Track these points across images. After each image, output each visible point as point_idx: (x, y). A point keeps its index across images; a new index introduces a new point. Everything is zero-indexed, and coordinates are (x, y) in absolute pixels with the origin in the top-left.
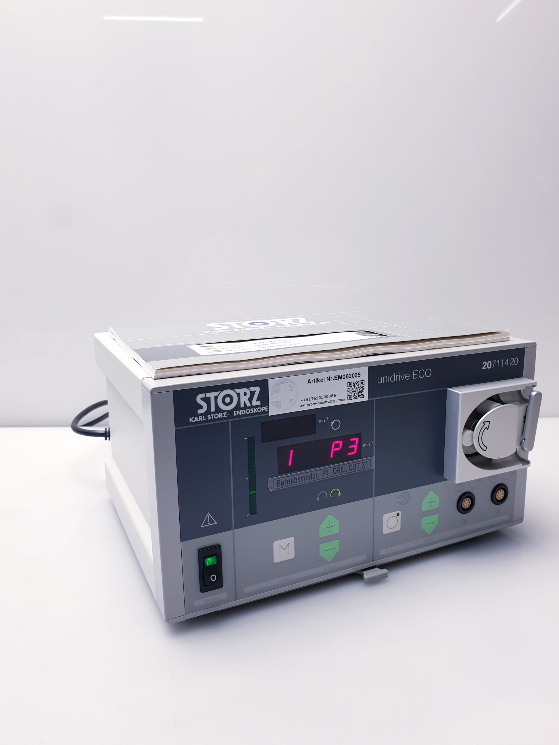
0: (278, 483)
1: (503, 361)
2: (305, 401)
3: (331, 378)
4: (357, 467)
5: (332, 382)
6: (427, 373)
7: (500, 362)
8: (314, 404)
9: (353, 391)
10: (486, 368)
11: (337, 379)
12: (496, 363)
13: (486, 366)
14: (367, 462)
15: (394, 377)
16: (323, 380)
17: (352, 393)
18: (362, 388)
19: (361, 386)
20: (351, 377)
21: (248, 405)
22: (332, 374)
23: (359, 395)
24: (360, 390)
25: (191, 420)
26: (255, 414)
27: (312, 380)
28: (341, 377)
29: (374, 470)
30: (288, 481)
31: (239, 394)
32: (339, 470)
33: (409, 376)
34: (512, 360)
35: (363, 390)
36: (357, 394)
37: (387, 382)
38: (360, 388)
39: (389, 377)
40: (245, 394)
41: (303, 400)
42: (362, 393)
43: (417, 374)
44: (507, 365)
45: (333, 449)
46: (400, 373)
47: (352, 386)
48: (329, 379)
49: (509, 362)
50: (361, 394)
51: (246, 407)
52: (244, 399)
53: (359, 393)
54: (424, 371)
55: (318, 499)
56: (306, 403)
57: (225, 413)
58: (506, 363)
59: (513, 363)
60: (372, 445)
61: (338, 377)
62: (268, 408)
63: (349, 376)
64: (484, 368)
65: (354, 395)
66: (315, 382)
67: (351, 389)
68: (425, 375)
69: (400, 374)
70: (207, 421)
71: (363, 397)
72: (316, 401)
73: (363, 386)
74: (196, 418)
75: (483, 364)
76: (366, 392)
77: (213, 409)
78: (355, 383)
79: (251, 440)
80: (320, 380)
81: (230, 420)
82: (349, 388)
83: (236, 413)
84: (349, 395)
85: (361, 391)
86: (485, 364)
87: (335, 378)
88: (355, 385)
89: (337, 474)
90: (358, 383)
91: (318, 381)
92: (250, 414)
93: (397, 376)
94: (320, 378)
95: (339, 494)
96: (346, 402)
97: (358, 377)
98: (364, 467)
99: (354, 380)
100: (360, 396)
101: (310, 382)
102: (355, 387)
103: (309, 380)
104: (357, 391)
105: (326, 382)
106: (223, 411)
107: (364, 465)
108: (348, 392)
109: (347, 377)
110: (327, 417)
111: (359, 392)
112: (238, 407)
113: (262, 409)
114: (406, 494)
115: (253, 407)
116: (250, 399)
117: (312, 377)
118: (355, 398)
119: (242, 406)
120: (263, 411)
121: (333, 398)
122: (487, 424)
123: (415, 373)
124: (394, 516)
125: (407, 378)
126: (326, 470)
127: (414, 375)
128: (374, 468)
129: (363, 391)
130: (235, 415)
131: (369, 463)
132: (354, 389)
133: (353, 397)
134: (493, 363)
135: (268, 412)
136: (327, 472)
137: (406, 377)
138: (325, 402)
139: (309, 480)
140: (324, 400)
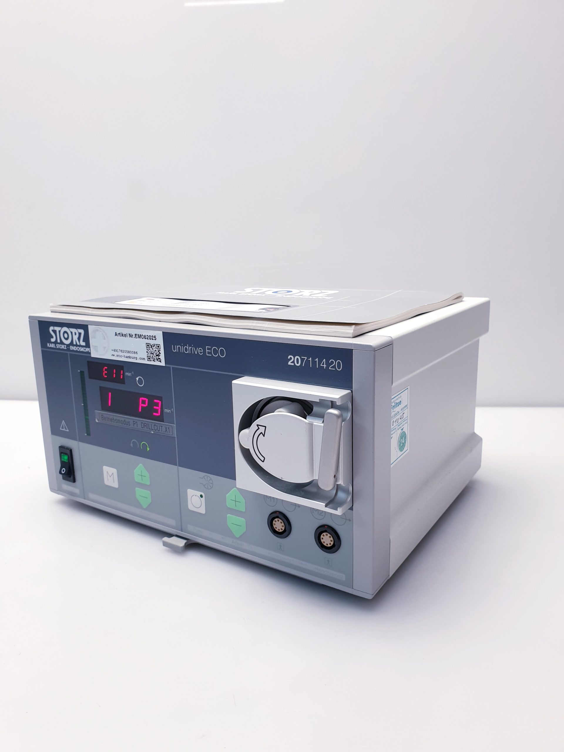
0: (102, 417)
1: (317, 360)
2: (114, 351)
3: (132, 335)
4: (161, 429)
5: (133, 339)
6: (221, 353)
7: (314, 362)
8: (121, 356)
9: (151, 353)
10: (293, 364)
11: (137, 338)
12: (308, 361)
13: (293, 362)
14: (169, 428)
15: (188, 348)
16: (126, 336)
17: (151, 354)
18: (159, 352)
19: (158, 350)
20: (148, 338)
21: (78, 344)
22: (133, 332)
23: (156, 359)
24: (157, 353)
25: (48, 344)
26: (82, 352)
27: (118, 334)
28: (140, 336)
29: (176, 439)
30: (109, 418)
31: (72, 333)
32: (146, 426)
33: (202, 351)
34: (332, 362)
35: (159, 354)
36: (155, 356)
37: (181, 352)
38: (157, 351)
39: (182, 347)
40: (75, 334)
41: (113, 350)
42: (160, 357)
43: (210, 351)
44: (325, 368)
45: (141, 405)
46: (192, 345)
47: (150, 348)
48: (131, 336)
49: (328, 364)
50: (158, 358)
51: (76, 345)
52: (75, 338)
53: (157, 357)
54: (217, 350)
55: (132, 445)
56: (116, 353)
57: (65, 346)
58: (323, 364)
59: (334, 367)
60: (172, 412)
61: (137, 335)
62: (90, 349)
63: (147, 337)
64: (289, 363)
65: (153, 357)
66: (120, 336)
67: (149, 350)
68: (219, 354)
69: (193, 347)
70: (56, 349)
71: (160, 362)
72: (122, 354)
73: (160, 351)
74: (51, 344)
75: (289, 358)
76: (162, 356)
77: (59, 341)
78: (152, 345)
79: (82, 373)
80: (124, 335)
81: (69, 353)
82: (148, 349)
83: (72, 348)
84: (148, 356)
85: (158, 355)
86: (291, 358)
87: (135, 336)
88: (153, 347)
89: (144, 429)
90: (154, 346)
91: (123, 335)
92: (80, 352)
93: (190, 348)
94: (124, 333)
95: (148, 449)
96: (146, 362)
97: (154, 340)
98: (166, 432)
99: (152, 342)
100: (158, 359)
101: (117, 335)
102: (152, 349)
103: (116, 333)
104: (155, 354)
105: (128, 338)
106: (64, 344)
107: (166, 430)
108: (147, 352)
109: (145, 338)
110: (133, 372)
111: (157, 355)
112: (72, 343)
113: (87, 350)
114: (209, 479)
115: (80, 346)
116: (79, 339)
117: (119, 330)
118: (154, 361)
119: (75, 343)
120: (87, 351)
121: (135, 355)
122: (262, 429)
123: (208, 349)
124: (198, 496)
125: (201, 353)
126: (136, 421)
127: (207, 351)
128: (176, 436)
129: (160, 356)
130: (71, 349)
131: (170, 429)
132: (152, 351)
133: (152, 359)
134: (302, 360)
135: (90, 353)
136: (136, 423)
137: (199, 351)
138: (130, 357)
139: (123, 425)
140: (128, 355)
